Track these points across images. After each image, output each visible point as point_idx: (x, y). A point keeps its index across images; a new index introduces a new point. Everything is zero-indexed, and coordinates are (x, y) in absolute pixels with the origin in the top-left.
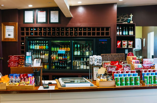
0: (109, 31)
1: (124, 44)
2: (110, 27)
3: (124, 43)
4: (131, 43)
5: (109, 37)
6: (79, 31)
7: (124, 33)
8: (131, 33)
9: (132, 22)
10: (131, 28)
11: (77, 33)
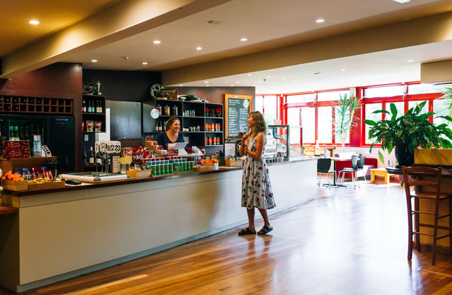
0: (71, 106)
1: (89, 127)
2: (73, 100)
3: (90, 124)
4: (99, 124)
5: (72, 115)
6: (21, 102)
7: (90, 110)
8: (99, 110)
9: (100, 94)
10: (99, 103)
11: (17, 106)
